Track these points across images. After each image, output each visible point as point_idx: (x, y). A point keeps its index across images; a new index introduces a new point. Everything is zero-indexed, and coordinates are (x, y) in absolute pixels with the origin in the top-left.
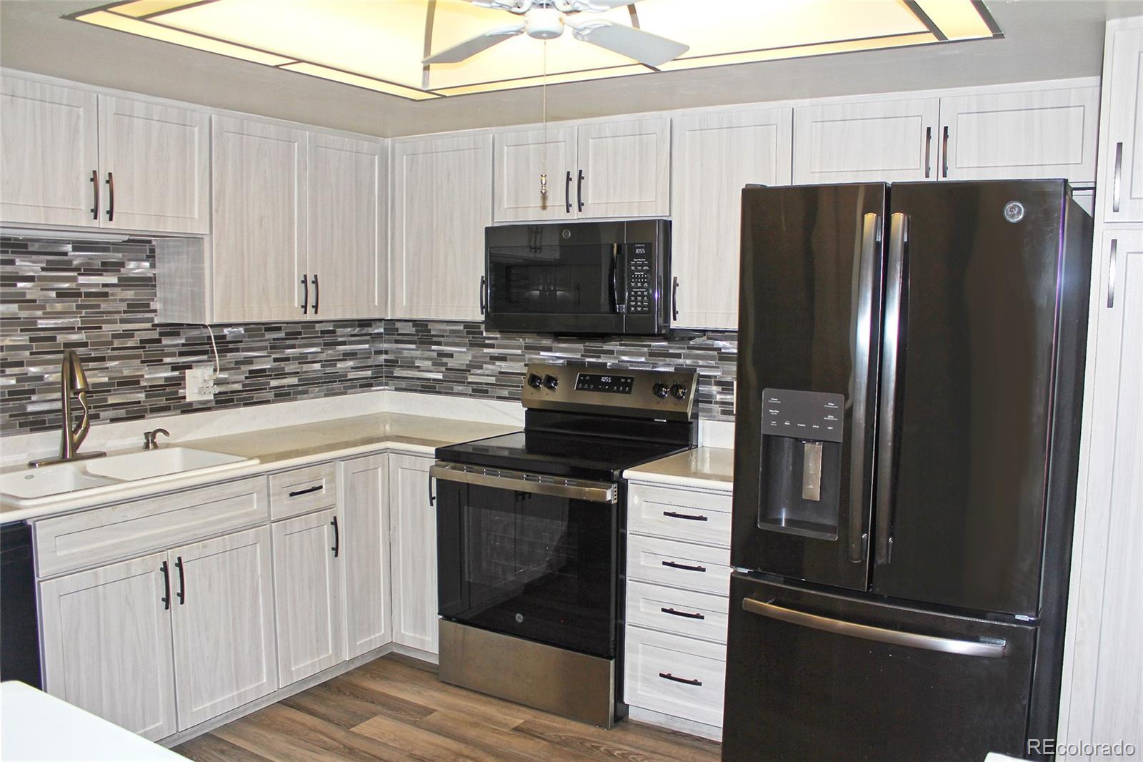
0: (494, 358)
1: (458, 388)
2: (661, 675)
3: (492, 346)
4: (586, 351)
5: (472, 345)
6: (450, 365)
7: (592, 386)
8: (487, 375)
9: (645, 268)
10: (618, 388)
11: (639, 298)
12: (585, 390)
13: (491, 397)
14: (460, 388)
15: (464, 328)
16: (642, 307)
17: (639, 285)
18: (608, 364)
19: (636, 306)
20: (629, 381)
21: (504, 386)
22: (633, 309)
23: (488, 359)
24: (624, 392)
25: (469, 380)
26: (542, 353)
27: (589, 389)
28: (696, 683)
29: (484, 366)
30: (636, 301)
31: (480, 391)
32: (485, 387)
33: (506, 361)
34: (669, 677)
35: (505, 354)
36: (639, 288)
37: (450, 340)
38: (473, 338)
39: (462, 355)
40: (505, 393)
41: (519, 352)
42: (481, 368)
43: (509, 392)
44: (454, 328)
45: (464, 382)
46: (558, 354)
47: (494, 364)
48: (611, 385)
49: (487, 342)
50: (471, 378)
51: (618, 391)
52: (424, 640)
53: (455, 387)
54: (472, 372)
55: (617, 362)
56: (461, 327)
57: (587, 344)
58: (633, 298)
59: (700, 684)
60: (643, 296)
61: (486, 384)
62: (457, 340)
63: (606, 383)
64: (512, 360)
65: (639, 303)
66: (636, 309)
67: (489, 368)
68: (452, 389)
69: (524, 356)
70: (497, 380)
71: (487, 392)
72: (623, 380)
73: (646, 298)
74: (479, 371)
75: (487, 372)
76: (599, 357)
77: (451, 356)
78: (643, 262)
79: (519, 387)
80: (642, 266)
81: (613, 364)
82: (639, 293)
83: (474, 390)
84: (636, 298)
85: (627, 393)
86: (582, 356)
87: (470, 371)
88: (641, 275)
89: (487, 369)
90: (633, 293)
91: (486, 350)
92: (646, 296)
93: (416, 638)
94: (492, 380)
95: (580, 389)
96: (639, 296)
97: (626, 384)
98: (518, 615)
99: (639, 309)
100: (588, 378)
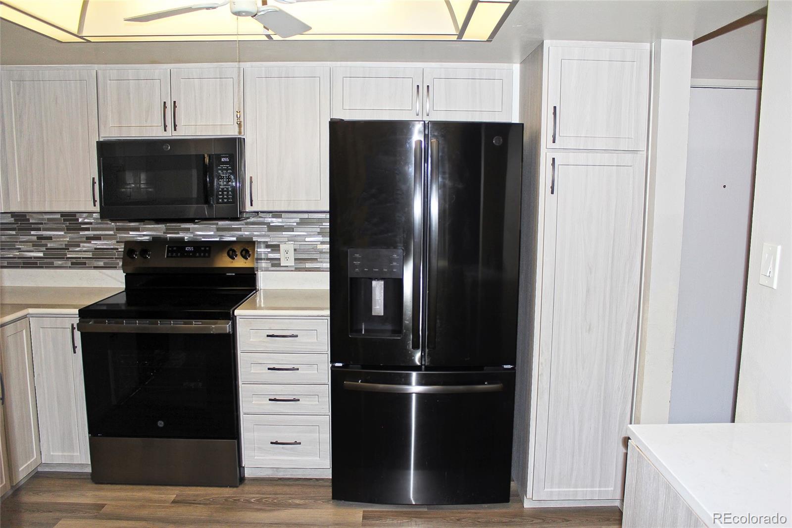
0: (89, 239)
1: (58, 263)
2: (272, 443)
3: (87, 229)
4: (167, 229)
5: (69, 229)
6: (49, 245)
7: (179, 254)
8: (84, 251)
9: (229, 171)
10: (200, 254)
11: (225, 193)
12: (174, 257)
13: (90, 268)
14: (60, 262)
15: (61, 217)
16: (228, 198)
17: (225, 183)
18: (186, 238)
19: (223, 199)
20: (207, 249)
21: (99, 258)
22: (220, 200)
23: (85, 239)
24: (204, 256)
25: (68, 256)
26: (131, 233)
27: (177, 256)
28: (296, 443)
29: (82, 244)
30: (223, 194)
31: (79, 264)
32: (84, 261)
33: (101, 239)
34: (276, 443)
35: (100, 235)
36: (225, 185)
37: (48, 226)
38: (69, 224)
39: (61, 237)
40: (101, 264)
41: (112, 233)
42: (79, 246)
43: (104, 263)
44: (51, 217)
45: (64, 258)
46: (145, 233)
47: (90, 242)
48: (194, 252)
49: (83, 226)
50: (69, 254)
51: (200, 256)
52: (73, 456)
53: (55, 262)
54: (70, 250)
55: (192, 236)
56: (58, 216)
57: (168, 225)
58: (220, 193)
59: (300, 443)
60: (228, 191)
61: (83, 258)
62: (55, 226)
63: (189, 252)
64: (104, 239)
65: (225, 196)
66: (223, 200)
67: (85, 246)
68: (53, 263)
69: (116, 235)
70: (93, 255)
71: (85, 263)
72: (203, 249)
73: (230, 193)
74: (78, 249)
75: (84, 249)
76: (178, 233)
77: (49, 238)
78: (227, 167)
79: (113, 258)
80: (227, 170)
81: (189, 237)
82: (225, 189)
83: (72, 264)
84: (223, 193)
85: (207, 257)
86: (164, 233)
87: (68, 249)
88: (226, 176)
89: (84, 247)
90: (220, 189)
91: (81, 233)
92: (230, 191)
93: (65, 455)
94: (90, 255)
95: (170, 257)
96: (225, 191)
97: (205, 251)
98: (159, 422)
99: (226, 200)
100: (175, 248)
